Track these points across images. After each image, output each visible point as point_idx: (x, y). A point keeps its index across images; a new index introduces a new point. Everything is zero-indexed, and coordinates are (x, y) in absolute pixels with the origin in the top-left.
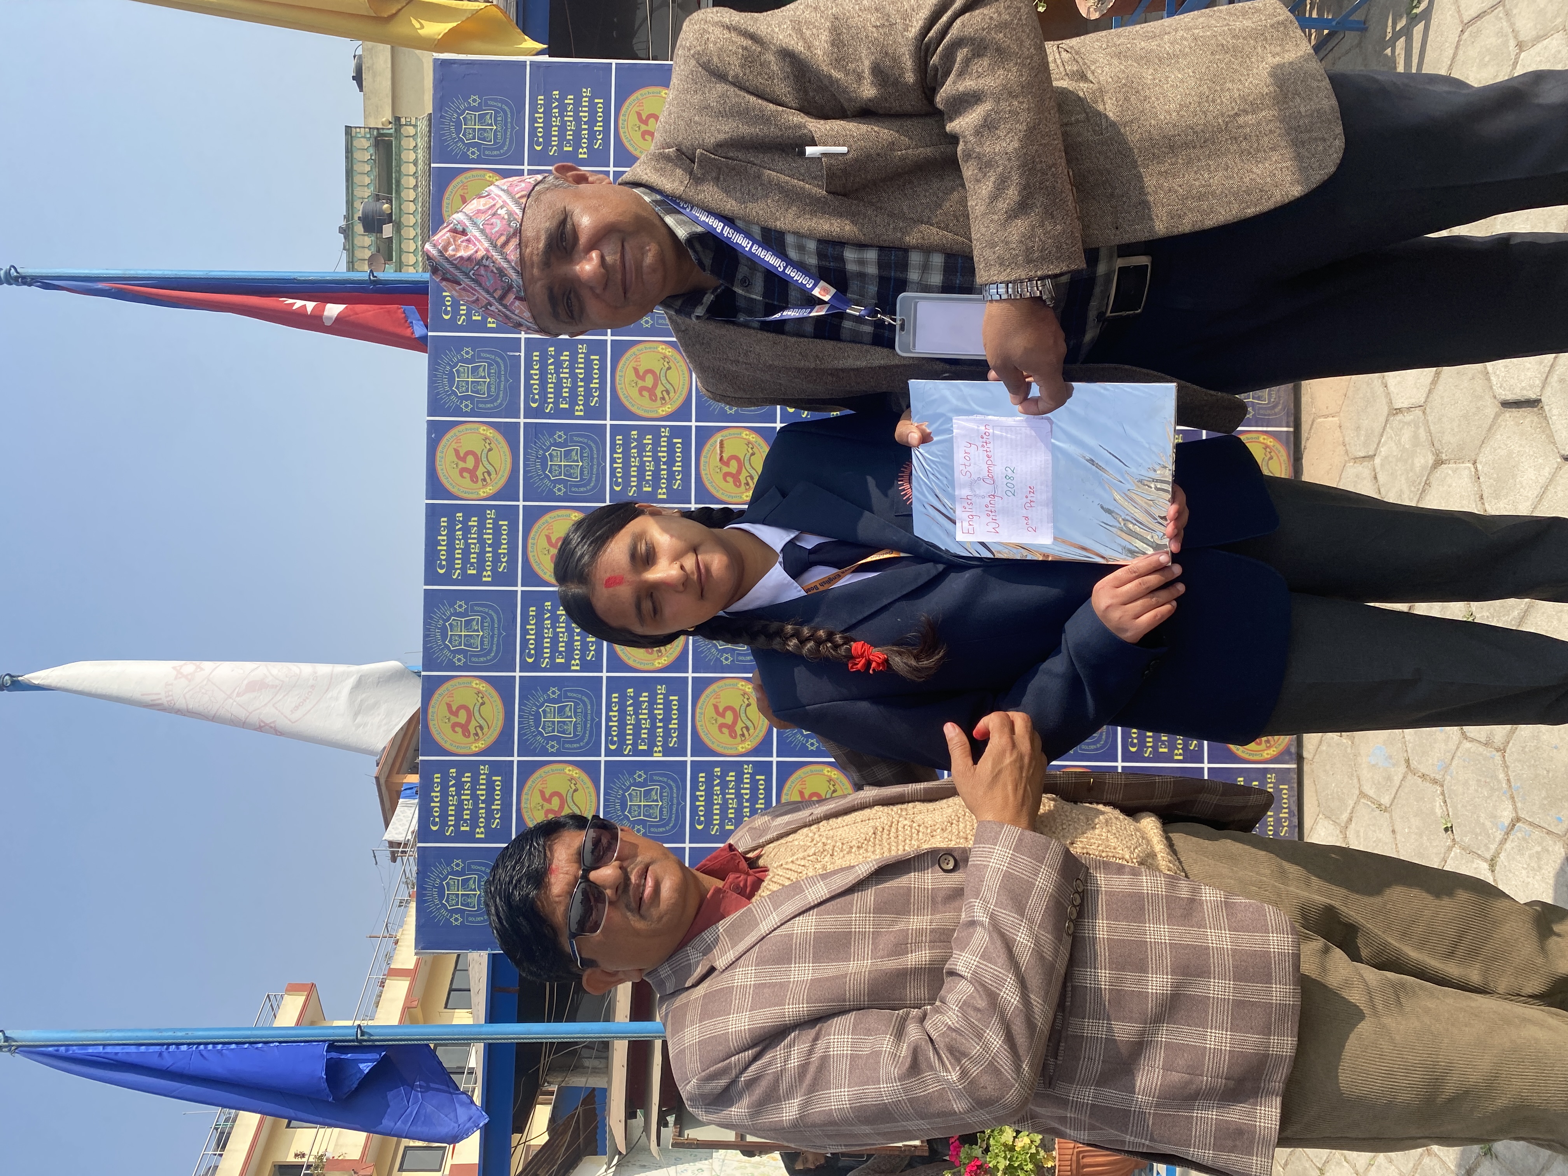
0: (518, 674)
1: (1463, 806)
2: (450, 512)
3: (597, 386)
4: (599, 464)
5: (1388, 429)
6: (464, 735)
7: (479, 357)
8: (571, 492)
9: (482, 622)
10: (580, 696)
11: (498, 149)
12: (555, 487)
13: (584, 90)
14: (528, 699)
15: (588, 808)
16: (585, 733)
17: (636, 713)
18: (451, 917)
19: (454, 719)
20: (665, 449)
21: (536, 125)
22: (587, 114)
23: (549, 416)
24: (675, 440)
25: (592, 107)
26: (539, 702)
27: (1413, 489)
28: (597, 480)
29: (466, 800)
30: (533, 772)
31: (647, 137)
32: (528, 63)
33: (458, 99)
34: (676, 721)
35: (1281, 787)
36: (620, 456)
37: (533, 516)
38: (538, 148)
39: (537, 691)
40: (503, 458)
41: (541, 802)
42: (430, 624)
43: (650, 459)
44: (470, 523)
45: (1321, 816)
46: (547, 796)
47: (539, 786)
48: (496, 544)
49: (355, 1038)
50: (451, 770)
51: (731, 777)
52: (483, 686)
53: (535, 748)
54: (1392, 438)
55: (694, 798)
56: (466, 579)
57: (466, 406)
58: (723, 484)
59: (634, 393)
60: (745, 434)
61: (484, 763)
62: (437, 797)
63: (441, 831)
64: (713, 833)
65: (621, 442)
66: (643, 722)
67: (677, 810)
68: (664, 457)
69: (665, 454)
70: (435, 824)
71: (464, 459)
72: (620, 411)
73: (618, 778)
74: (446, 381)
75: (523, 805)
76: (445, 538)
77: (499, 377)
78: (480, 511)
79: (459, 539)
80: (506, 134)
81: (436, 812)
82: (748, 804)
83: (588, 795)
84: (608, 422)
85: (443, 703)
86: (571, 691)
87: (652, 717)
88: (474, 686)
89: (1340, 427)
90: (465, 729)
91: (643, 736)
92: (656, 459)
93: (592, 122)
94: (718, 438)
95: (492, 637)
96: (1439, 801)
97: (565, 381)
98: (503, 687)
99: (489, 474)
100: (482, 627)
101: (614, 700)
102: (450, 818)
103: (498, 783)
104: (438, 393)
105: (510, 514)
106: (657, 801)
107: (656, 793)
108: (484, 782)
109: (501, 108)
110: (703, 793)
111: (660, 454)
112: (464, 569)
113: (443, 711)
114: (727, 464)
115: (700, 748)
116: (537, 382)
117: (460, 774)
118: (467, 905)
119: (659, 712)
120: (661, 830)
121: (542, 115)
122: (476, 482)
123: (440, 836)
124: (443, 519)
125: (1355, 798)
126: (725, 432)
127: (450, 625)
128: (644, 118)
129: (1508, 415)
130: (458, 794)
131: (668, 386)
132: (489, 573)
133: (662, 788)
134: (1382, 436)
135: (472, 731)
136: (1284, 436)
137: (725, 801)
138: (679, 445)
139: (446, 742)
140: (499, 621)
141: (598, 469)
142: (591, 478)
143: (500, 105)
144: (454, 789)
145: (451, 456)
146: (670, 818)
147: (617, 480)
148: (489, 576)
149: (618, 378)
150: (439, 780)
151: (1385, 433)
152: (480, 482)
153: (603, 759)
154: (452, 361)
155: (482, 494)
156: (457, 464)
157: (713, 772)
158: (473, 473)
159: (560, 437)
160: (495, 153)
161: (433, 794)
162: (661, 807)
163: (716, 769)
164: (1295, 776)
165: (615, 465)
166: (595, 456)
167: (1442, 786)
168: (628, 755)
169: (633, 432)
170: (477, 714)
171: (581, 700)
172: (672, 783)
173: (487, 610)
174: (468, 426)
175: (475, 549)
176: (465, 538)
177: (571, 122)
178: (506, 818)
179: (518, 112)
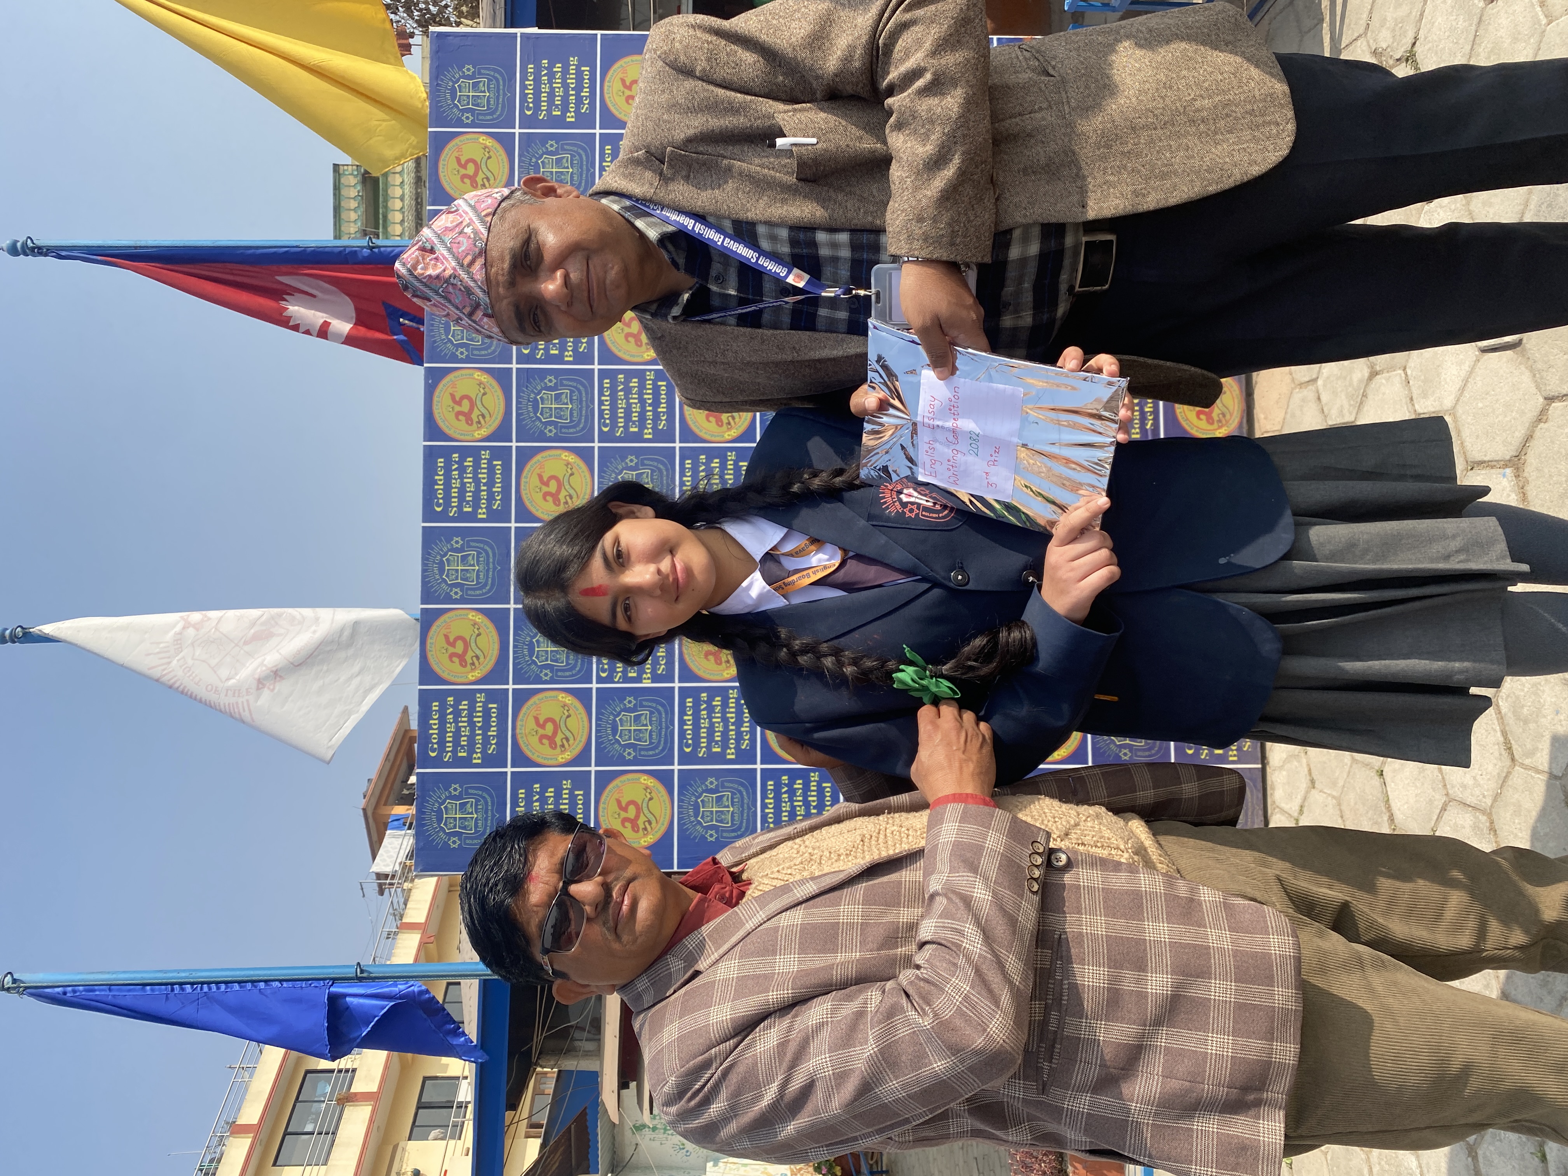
0: (512, 606)
2: (446, 452)
6: (461, 665)
9: (478, 557)
11: (492, 114)
12: (546, 428)
13: (572, 59)
19: (451, 650)
20: (650, 391)
21: (526, 91)
22: (574, 81)
23: (540, 362)
24: (660, 384)
28: (586, 422)
29: (463, 727)
31: (630, 101)
32: (518, 35)
36: (608, 398)
37: (525, 456)
38: (529, 113)
40: (497, 401)
42: (427, 559)
43: (636, 401)
44: (466, 464)
47: (533, 713)
48: (491, 483)
49: (353, 975)
50: (449, 699)
51: (717, 701)
55: (682, 722)
56: (462, 517)
57: (462, 353)
58: (706, 424)
59: (620, 339)
61: (480, 691)
62: (435, 724)
63: (439, 758)
64: (700, 755)
65: (608, 385)
67: (666, 734)
68: (649, 399)
69: (650, 396)
70: (433, 751)
72: (607, 356)
75: (518, 731)
76: (442, 477)
78: (474, 452)
79: (455, 479)
80: (498, 100)
81: (435, 738)
82: (734, 728)
84: (596, 367)
88: (470, 617)
92: (642, 401)
93: (579, 88)
99: (483, 416)
100: (478, 561)
102: (448, 744)
103: (494, 710)
106: (646, 725)
107: (646, 718)
108: (481, 709)
109: (493, 76)
110: (690, 718)
111: (646, 396)
112: (460, 507)
113: (441, 641)
115: (687, 674)
117: (457, 702)
118: (465, 828)
120: (651, 753)
121: (532, 83)
122: (471, 425)
123: (438, 762)
124: (439, 460)
127: (448, 560)
128: (628, 84)
130: (456, 721)
132: (484, 510)
133: (651, 713)
137: (712, 725)
138: (663, 388)
139: (443, 672)
143: (492, 73)
144: (451, 716)
145: (447, 400)
146: (659, 741)
148: (484, 513)
150: (437, 708)
152: (475, 425)
153: (594, 686)
155: (477, 436)
156: (453, 408)
157: (699, 697)
158: (468, 416)
159: (550, 381)
161: (431, 722)
162: (651, 731)
163: (703, 695)
165: (603, 407)
166: (584, 399)
168: (618, 682)
169: (620, 376)
172: (660, 708)
173: (482, 546)
175: (471, 488)
176: (461, 477)
177: (559, 88)
178: (502, 744)
179: (510, 80)
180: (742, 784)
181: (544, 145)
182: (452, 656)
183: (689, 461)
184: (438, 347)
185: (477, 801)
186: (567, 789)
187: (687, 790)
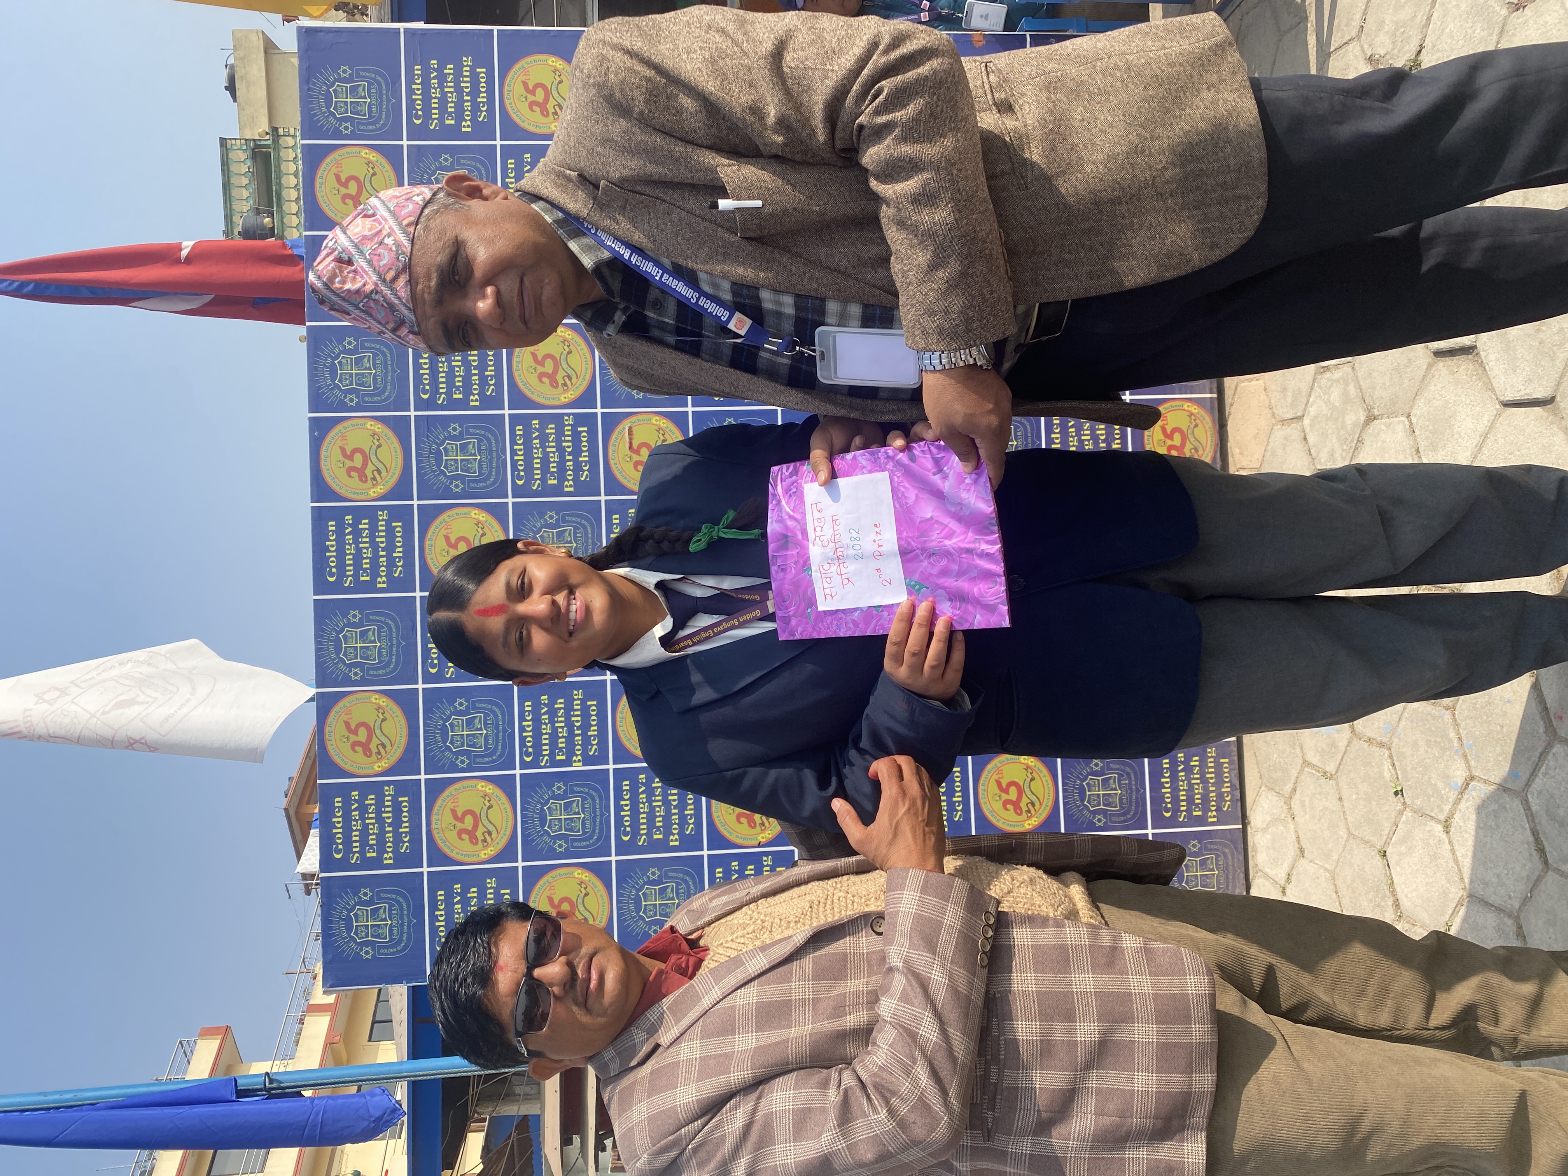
0: (420, 686)
1: (1412, 768)
2: (338, 514)
3: (493, 373)
4: (498, 457)
5: (1316, 388)
6: (365, 755)
7: (363, 347)
8: (469, 487)
10: (489, 706)
12: (451, 483)
13: (465, 59)
14: (433, 713)
15: (504, 825)
16: (497, 745)
17: (552, 722)
18: (361, 950)
19: (353, 738)
20: (570, 438)
21: (414, 97)
22: (468, 85)
23: (442, 407)
24: (580, 429)
25: (474, 77)
26: (445, 715)
27: (1345, 447)
28: (497, 474)
29: (371, 824)
30: (442, 791)
32: (402, 30)
33: (326, 69)
34: (595, 728)
35: (1222, 761)
36: (522, 447)
37: (429, 516)
38: (418, 122)
39: (442, 703)
40: (393, 454)
41: (453, 822)
42: (321, 637)
43: (554, 449)
44: (361, 526)
45: (1263, 788)
46: (459, 814)
47: (451, 805)
48: (390, 547)
49: (262, 1086)
50: (353, 793)
52: (383, 701)
53: (444, 765)
54: (1321, 397)
55: (619, 808)
56: (360, 587)
59: (533, 379)
60: (655, 419)
61: (389, 783)
62: (338, 822)
63: (345, 859)
64: (640, 844)
65: (521, 433)
66: (560, 730)
68: (569, 447)
69: (570, 444)
70: (338, 852)
71: (351, 458)
72: (519, 399)
73: (536, 792)
75: (434, 826)
76: (334, 543)
77: (386, 368)
78: (370, 513)
79: (349, 544)
81: (339, 838)
82: (676, 811)
83: (504, 811)
84: (507, 412)
85: (341, 720)
87: (570, 725)
88: (374, 701)
89: (1265, 390)
90: (366, 747)
91: (560, 745)
92: (561, 450)
93: (475, 92)
94: (626, 424)
95: (391, 647)
96: (1387, 765)
97: (457, 369)
98: (406, 701)
101: (527, 709)
102: (354, 844)
103: (405, 804)
104: (320, 388)
105: (404, 514)
107: (578, 805)
108: (390, 803)
109: (375, 79)
110: (628, 802)
111: (564, 444)
112: (356, 576)
113: (341, 729)
114: (637, 452)
116: (427, 371)
117: (363, 797)
118: (378, 936)
119: (577, 720)
120: (584, 844)
121: (420, 87)
122: (366, 481)
123: (344, 864)
124: (330, 523)
125: (1299, 767)
126: (633, 419)
129: (1441, 364)
130: (362, 818)
131: (570, 372)
132: (384, 579)
133: (584, 799)
134: (1310, 395)
136: (1208, 404)
137: (652, 809)
138: (584, 434)
141: (497, 462)
142: (490, 472)
143: (373, 76)
144: (357, 813)
145: (337, 454)
146: (594, 830)
147: (519, 474)
148: (384, 582)
149: (515, 364)
150: (340, 804)
151: (1313, 393)
153: (518, 772)
154: (334, 353)
155: (372, 494)
157: (638, 779)
159: (455, 429)
160: (371, 127)
161: (334, 820)
163: (641, 776)
164: (1235, 749)
165: (516, 458)
167: (1390, 749)
168: (545, 767)
169: (534, 422)
170: (378, 731)
171: (490, 710)
172: (594, 793)
174: (354, 422)
175: (368, 553)
176: (356, 542)
177: (451, 93)
178: (416, 840)
179: (394, 83)
180: (687, 873)
182: (354, 745)
183: (617, 516)
184: (324, 393)
185: (391, 906)
186: (491, 888)
187: (627, 883)
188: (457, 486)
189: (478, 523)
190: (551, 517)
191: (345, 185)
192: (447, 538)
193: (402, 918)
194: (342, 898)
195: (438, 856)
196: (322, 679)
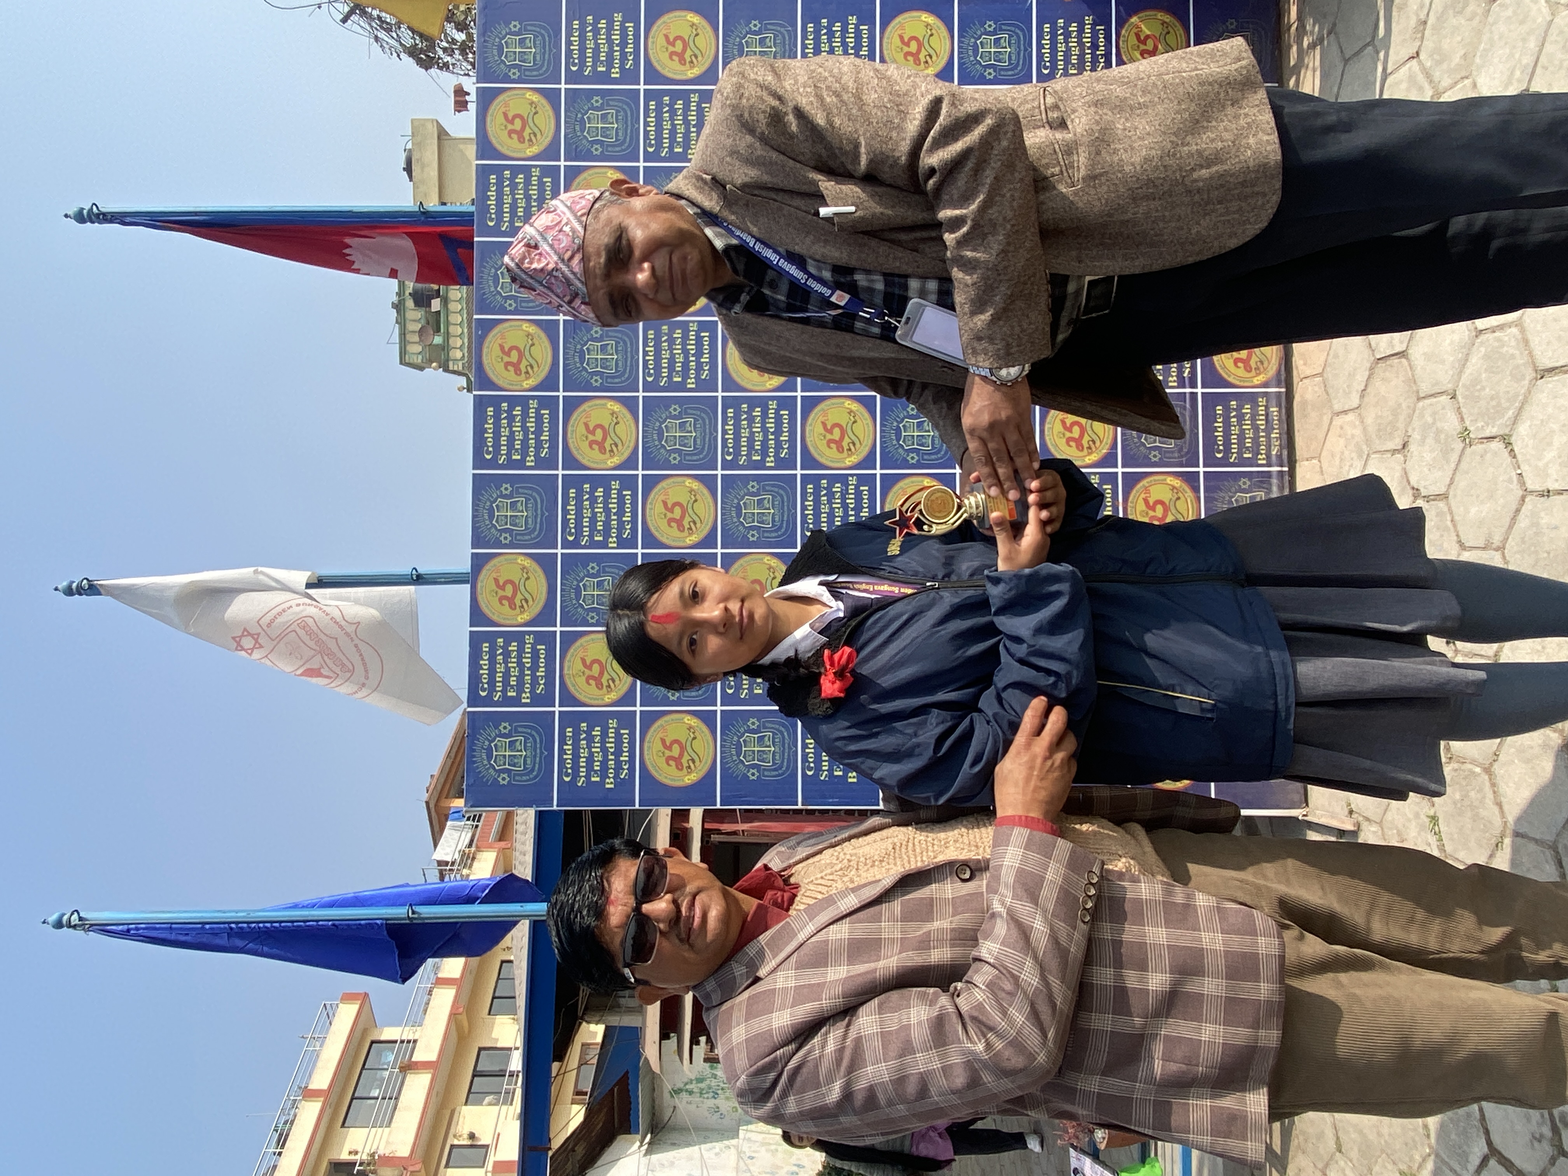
2: (496, 402)
4: (632, 357)
6: (510, 607)
11: (538, 70)
13: (616, 15)
14: (569, 574)
20: (694, 342)
21: (572, 47)
29: (513, 667)
30: (575, 640)
36: (652, 349)
37: (572, 405)
38: (574, 69)
41: (583, 669)
43: (680, 351)
44: (514, 413)
46: (588, 663)
48: (539, 432)
49: (406, 916)
50: (499, 640)
52: (527, 562)
53: (577, 619)
56: (511, 464)
61: (529, 633)
62: (485, 665)
63: (490, 696)
65: (652, 337)
69: (694, 347)
70: (484, 690)
71: (508, 354)
74: (491, 283)
75: (566, 671)
76: (491, 426)
78: (523, 401)
79: (504, 427)
81: (485, 679)
86: (609, 567)
90: (511, 601)
92: (686, 352)
93: (623, 44)
95: (536, 517)
102: (497, 685)
104: (484, 294)
108: (529, 650)
111: (689, 347)
112: (509, 454)
117: (507, 643)
121: (577, 39)
123: (488, 701)
124: (489, 409)
130: (506, 662)
132: (532, 458)
135: (518, 603)
138: (706, 338)
140: (542, 501)
142: (625, 370)
144: (501, 657)
148: (532, 461)
150: (487, 650)
160: (535, 73)
161: (482, 662)
165: (647, 357)
170: (522, 588)
175: (519, 436)
176: (510, 426)
177: (604, 44)
178: (550, 684)
179: (556, 36)
181: (589, 101)
183: (732, 410)
186: (613, 728)
188: (596, 381)
189: (613, 413)
190: (675, 410)
191: (512, 122)
192: (586, 425)
193: (535, 751)
194: (484, 729)
195: (568, 698)
196: (477, 542)
